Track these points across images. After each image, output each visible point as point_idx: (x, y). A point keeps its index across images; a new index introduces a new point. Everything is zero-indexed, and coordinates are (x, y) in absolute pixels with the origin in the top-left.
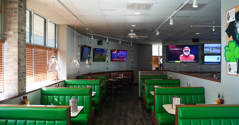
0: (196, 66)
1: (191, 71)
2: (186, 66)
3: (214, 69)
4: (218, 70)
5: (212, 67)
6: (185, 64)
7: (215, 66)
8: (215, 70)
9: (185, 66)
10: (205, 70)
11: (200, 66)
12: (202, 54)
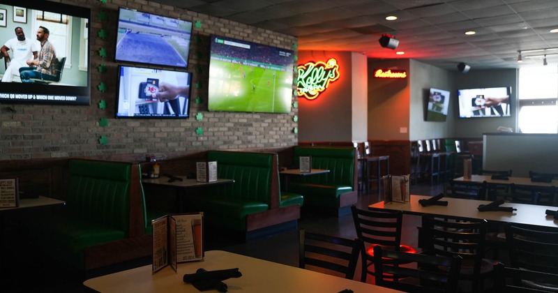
0: (76, 124)
1: (45, 156)
2: (14, 124)
3: (163, 139)
4: (175, 144)
5: (152, 130)
6: (7, 115)
7: (168, 125)
8: (163, 145)
9: (5, 124)
10: (120, 147)
11: (95, 127)
12: (104, 64)
